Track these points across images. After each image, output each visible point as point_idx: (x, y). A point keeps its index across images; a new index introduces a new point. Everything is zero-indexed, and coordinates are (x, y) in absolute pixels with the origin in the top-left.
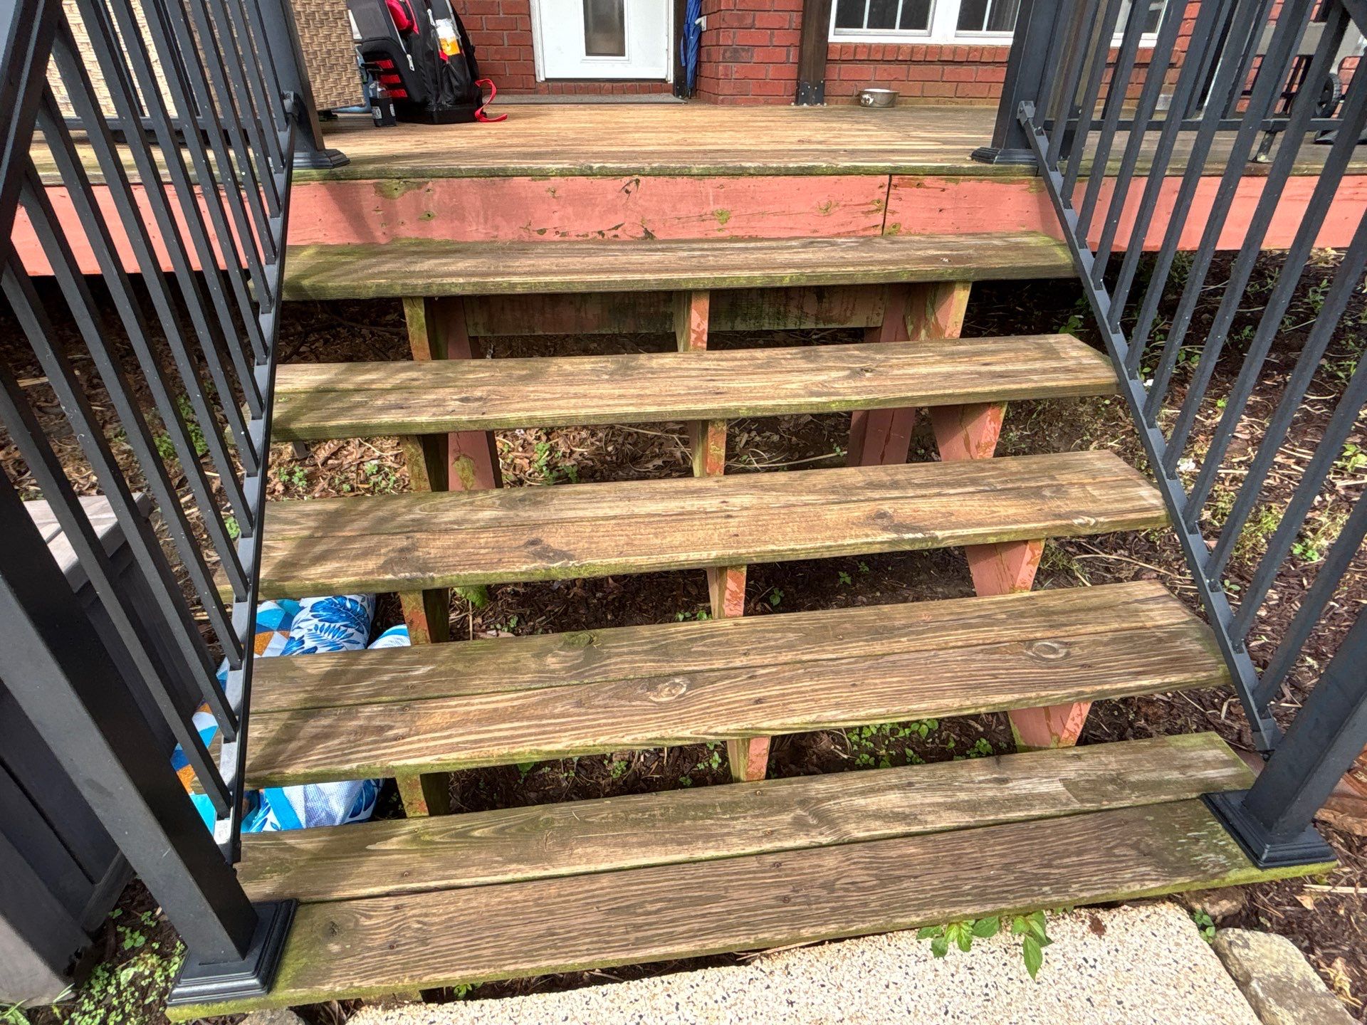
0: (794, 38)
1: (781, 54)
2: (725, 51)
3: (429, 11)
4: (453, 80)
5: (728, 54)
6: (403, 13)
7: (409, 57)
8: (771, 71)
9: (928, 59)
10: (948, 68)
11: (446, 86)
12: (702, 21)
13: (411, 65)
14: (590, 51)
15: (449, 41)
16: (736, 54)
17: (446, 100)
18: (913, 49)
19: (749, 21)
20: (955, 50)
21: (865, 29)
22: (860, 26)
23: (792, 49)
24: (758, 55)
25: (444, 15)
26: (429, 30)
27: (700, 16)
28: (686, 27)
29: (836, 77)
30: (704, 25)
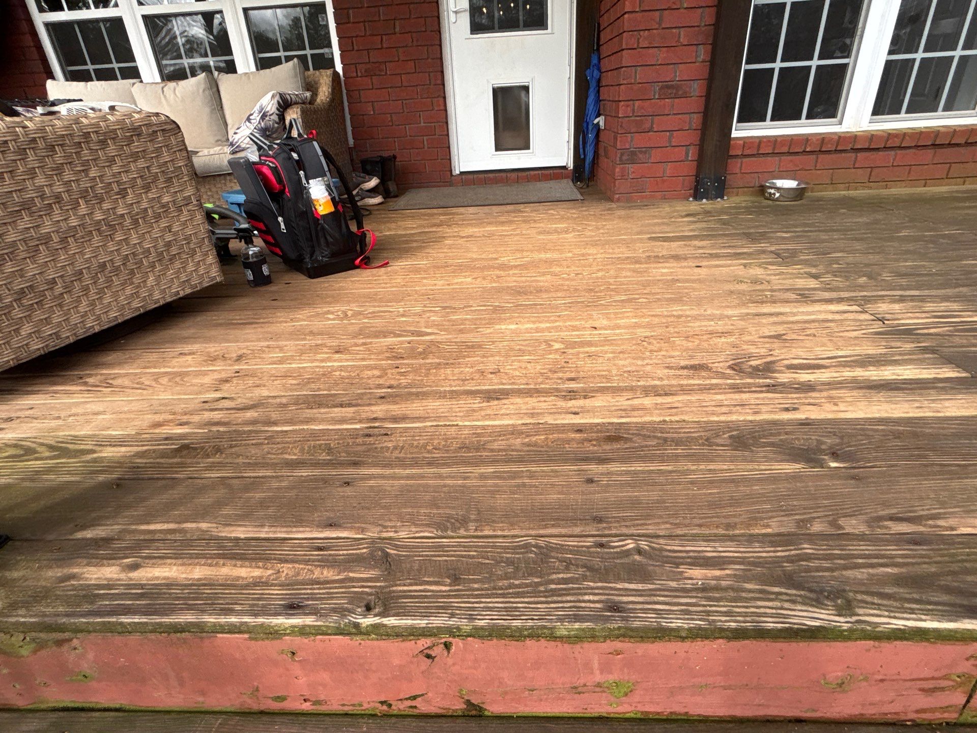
0: (695, 137)
1: (680, 153)
2: (622, 155)
3: (302, 173)
4: (328, 238)
5: (624, 158)
6: (272, 178)
7: (280, 219)
8: (669, 169)
9: (839, 148)
10: (860, 155)
11: (322, 241)
12: (601, 120)
13: (283, 226)
14: (498, 147)
15: (322, 201)
16: (633, 157)
17: (322, 256)
18: (823, 139)
19: (647, 125)
20: (872, 137)
21: (768, 122)
22: (763, 119)
23: (692, 147)
24: (656, 155)
25: (320, 174)
26: (301, 192)
27: (598, 115)
28: (585, 125)
29: (738, 171)
30: (602, 124)
